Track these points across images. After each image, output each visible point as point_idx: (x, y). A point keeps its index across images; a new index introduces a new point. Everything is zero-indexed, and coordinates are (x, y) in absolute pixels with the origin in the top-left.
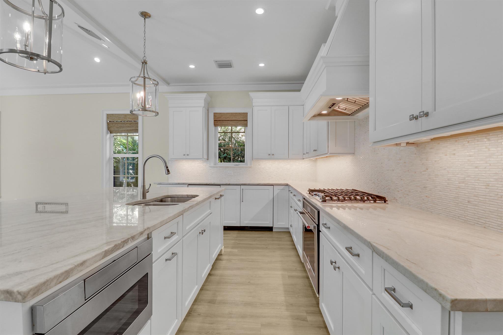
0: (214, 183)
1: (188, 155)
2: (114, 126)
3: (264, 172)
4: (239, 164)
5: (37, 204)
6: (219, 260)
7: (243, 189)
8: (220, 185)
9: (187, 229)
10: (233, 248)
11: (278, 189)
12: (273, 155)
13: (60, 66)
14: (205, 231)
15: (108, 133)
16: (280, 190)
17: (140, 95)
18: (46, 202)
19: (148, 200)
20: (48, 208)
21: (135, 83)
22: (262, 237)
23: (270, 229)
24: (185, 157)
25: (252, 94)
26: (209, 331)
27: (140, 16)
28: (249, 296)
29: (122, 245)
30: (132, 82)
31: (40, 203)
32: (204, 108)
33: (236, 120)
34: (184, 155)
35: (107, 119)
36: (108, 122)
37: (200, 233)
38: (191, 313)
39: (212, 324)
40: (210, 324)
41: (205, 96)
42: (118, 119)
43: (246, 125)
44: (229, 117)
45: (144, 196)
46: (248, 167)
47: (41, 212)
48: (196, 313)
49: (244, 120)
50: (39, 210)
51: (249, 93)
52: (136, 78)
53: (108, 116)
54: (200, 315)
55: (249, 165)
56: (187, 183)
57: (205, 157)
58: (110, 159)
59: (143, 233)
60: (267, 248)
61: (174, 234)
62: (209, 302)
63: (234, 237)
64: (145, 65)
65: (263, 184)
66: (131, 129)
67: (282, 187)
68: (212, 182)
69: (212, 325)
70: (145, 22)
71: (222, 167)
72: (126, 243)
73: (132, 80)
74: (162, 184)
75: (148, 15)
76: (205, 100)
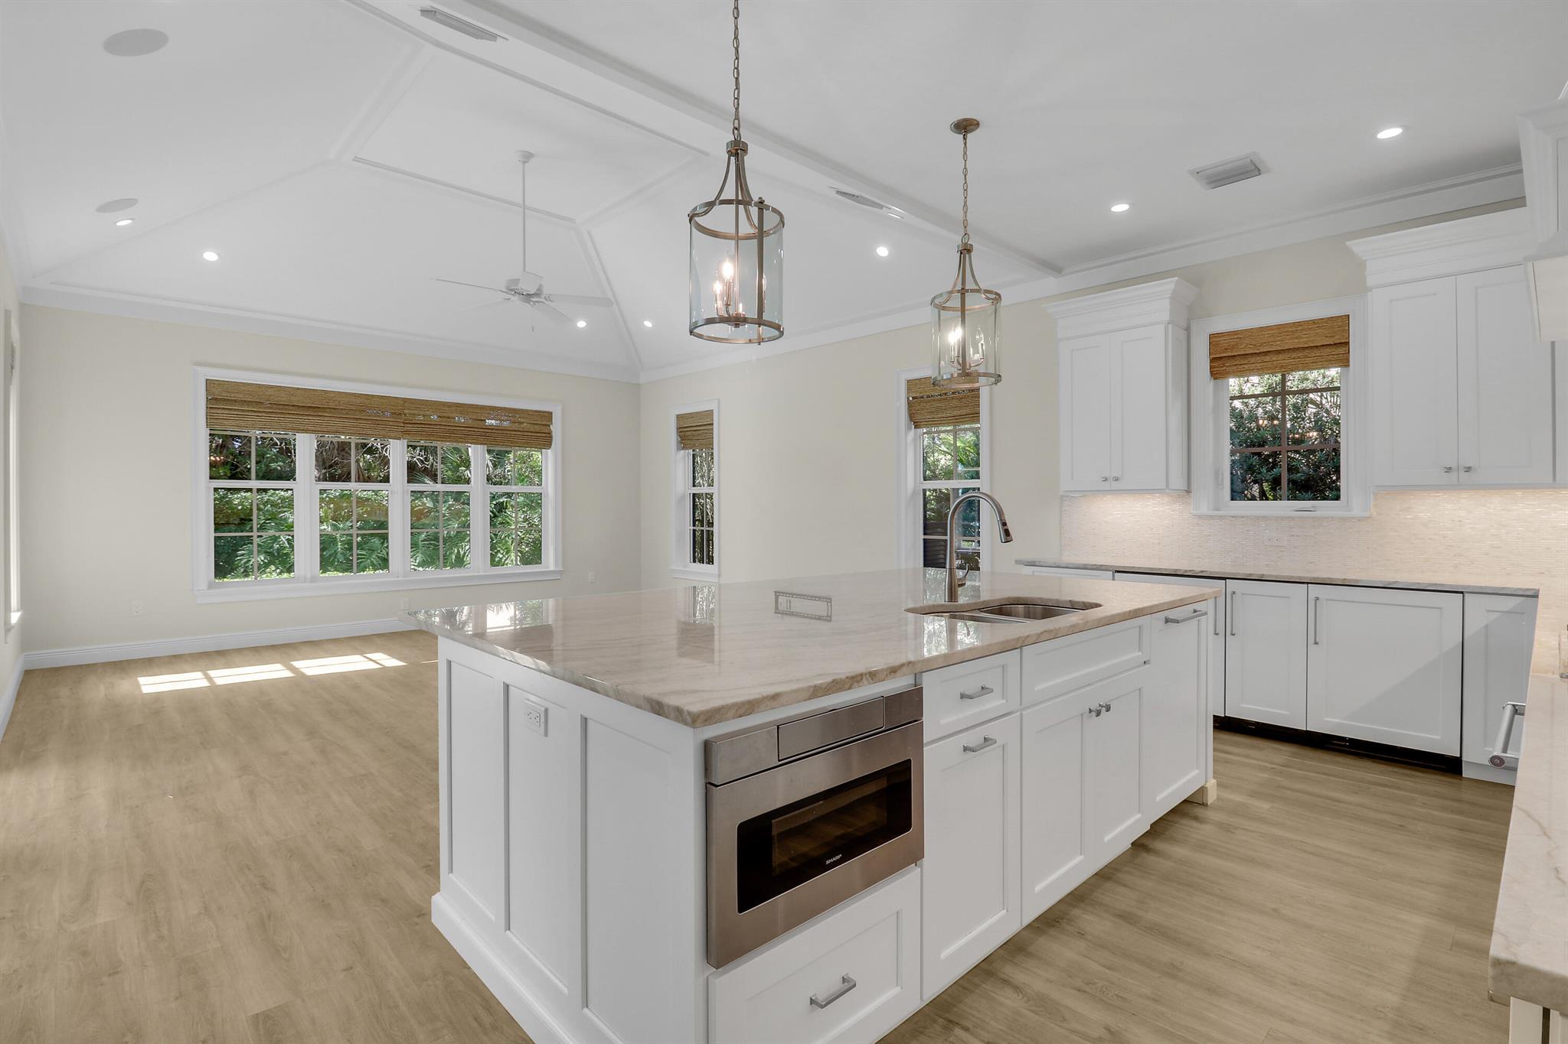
0: (1202, 572)
1: (1117, 479)
2: (923, 410)
3: (1430, 539)
4: (1313, 507)
5: (777, 594)
6: (1190, 817)
7: (1317, 599)
8: (1224, 579)
9: (1036, 689)
10: (1253, 794)
11: (1488, 611)
12: (1468, 469)
13: (778, 327)
14: (1108, 709)
15: (911, 429)
16: (1497, 615)
17: (954, 336)
18: (795, 590)
19: (961, 605)
20: (797, 605)
21: (944, 308)
22: (1398, 788)
23: (1449, 766)
24: (1106, 486)
25: (1358, 246)
26: (1097, 981)
27: (954, 131)
28: (1259, 947)
29: (849, 685)
30: (936, 306)
31: (783, 593)
32: (1170, 325)
33: (1296, 347)
34: (1106, 480)
35: (908, 393)
36: (911, 399)
37: (1090, 711)
38: (1061, 921)
39: (1109, 968)
40: (1104, 966)
41: (1172, 286)
42: (932, 390)
43: (1344, 362)
44: (1270, 340)
45: (952, 595)
46: (1353, 518)
47: (784, 613)
48: (1072, 926)
49: (1335, 344)
50: (780, 608)
51: (1348, 243)
52: (945, 297)
53: (911, 383)
54: (1083, 934)
55: (1356, 511)
56: (1111, 566)
57: (1178, 482)
58: (914, 492)
59: (896, 671)
60: (1401, 826)
61: (988, 691)
62: (1120, 916)
63: (1271, 763)
64: (967, 255)
65: (1414, 584)
66: (964, 412)
67: (1510, 603)
68: (1197, 567)
69: (1107, 971)
70: (965, 144)
71: (1243, 517)
72: (858, 682)
73: (937, 301)
74: (1037, 564)
75: (971, 125)
76: (1175, 298)
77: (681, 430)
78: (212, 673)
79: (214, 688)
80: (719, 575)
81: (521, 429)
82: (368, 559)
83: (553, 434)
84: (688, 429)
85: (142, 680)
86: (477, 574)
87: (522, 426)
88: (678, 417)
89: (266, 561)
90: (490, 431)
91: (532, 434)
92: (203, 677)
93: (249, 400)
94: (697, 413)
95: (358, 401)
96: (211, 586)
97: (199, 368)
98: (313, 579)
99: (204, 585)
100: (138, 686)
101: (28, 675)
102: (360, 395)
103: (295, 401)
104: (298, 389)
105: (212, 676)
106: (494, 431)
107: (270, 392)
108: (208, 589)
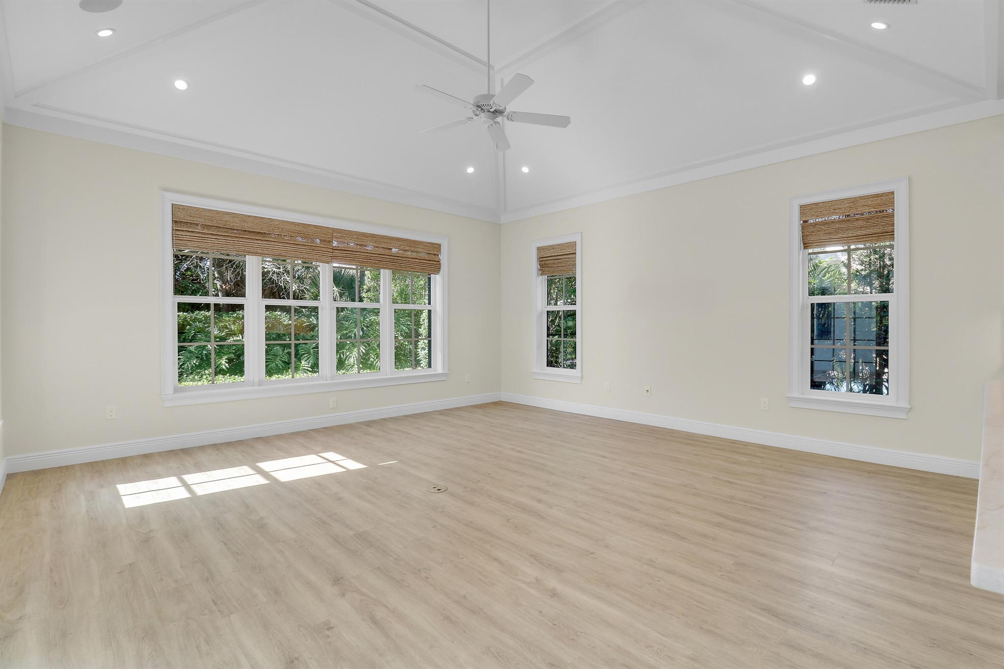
15: (804, 249)
35: (801, 216)
36: (803, 222)
53: (804, 208)
58: (800, 306)
77: (541, 259)
78: (189, 478)
79: (195, 499)
80: (582, 378)
81: (419, 258)
82: (273, 362)
83: (441, 262)
84: (549, 258)
85: (122, 488)
86: (385, 377)
87: (420, 255)
88: (539, 249)
89: (197, 364)
90: (397, 258)
91: (427, 262)
92: (180, 484)
93: (209, 224)
94: (559, 245)
95: (297, 228)
96: (176, 390)
97: (166, 194)
98: (260, 383)
99: (170, 390)
100: (118, 497)
101: (10, 477)
102: (299, 224)
103: (247, 226)
104: (249, 216)
105: (189, 483)
106: (399, 258)
107: (227, 218)
108: (173, 394)
